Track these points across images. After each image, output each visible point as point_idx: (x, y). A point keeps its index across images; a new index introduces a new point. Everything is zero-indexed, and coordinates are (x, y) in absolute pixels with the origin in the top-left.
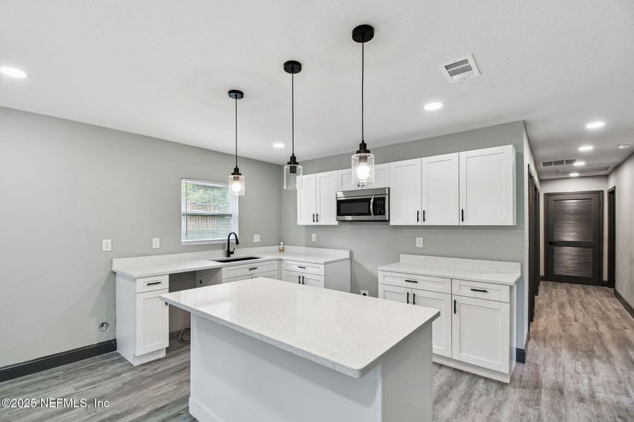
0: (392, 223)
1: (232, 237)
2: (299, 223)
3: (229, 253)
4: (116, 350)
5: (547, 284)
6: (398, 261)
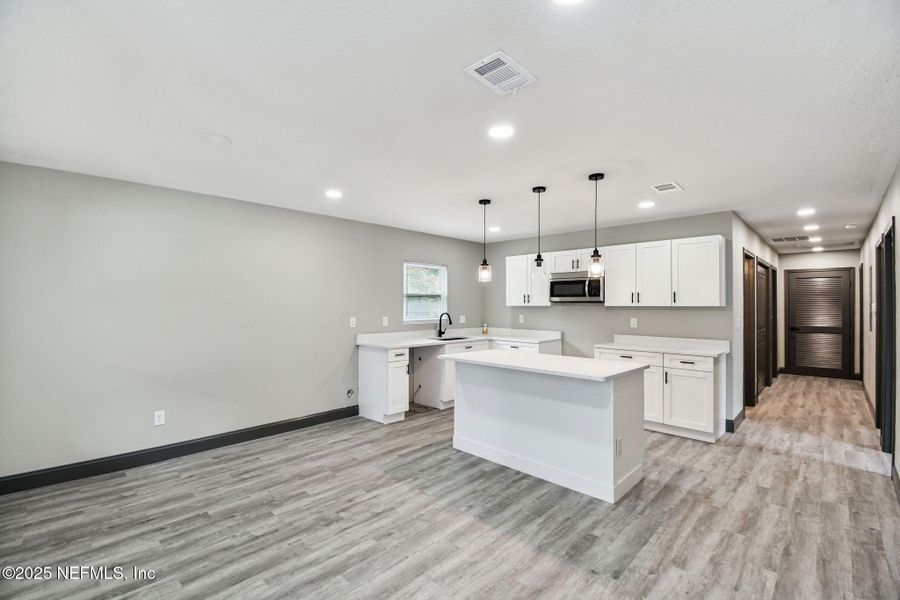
0: (606, 304)
1: (445, 317)
2: (508, 304)
3: (441, 333)
4: (358, 414)
5: (787, 377)
6: (613, 341)
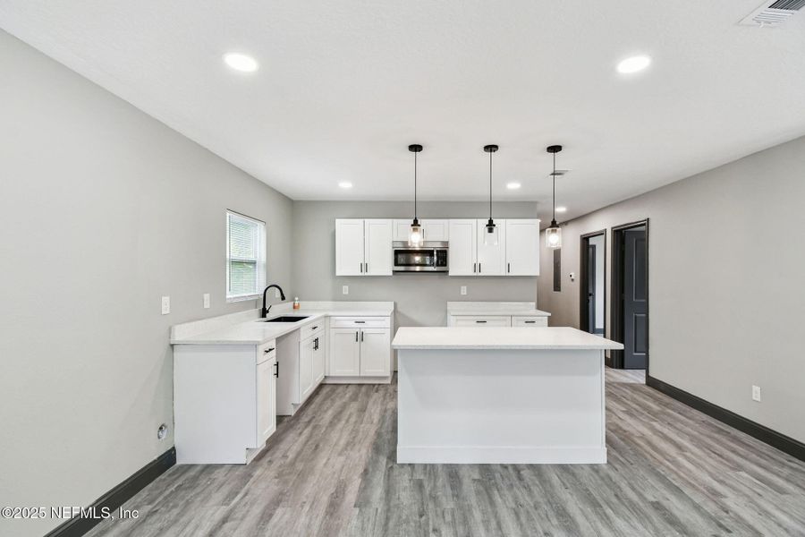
0: (450, 273)
2: (337, 273)
3: (265, 312)
4: (175, 462)
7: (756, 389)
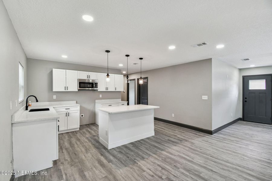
0: (98, 90)
2: (54, 90)
7: (173, 114)
